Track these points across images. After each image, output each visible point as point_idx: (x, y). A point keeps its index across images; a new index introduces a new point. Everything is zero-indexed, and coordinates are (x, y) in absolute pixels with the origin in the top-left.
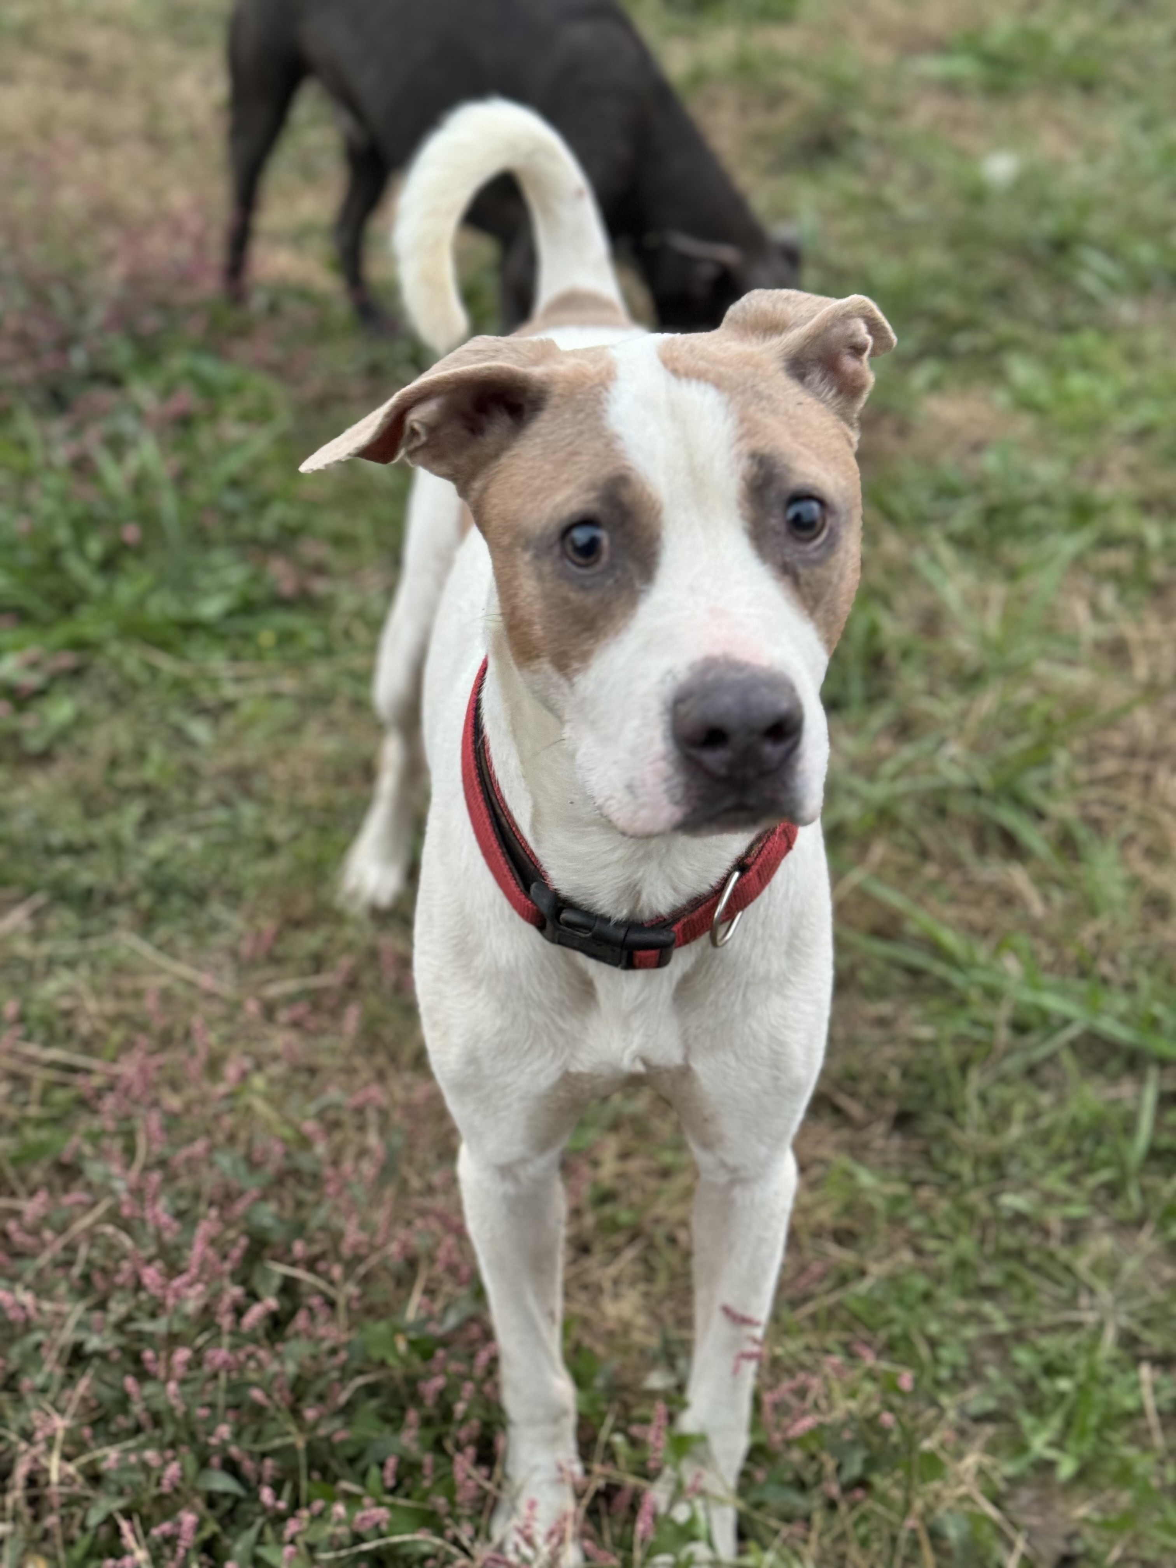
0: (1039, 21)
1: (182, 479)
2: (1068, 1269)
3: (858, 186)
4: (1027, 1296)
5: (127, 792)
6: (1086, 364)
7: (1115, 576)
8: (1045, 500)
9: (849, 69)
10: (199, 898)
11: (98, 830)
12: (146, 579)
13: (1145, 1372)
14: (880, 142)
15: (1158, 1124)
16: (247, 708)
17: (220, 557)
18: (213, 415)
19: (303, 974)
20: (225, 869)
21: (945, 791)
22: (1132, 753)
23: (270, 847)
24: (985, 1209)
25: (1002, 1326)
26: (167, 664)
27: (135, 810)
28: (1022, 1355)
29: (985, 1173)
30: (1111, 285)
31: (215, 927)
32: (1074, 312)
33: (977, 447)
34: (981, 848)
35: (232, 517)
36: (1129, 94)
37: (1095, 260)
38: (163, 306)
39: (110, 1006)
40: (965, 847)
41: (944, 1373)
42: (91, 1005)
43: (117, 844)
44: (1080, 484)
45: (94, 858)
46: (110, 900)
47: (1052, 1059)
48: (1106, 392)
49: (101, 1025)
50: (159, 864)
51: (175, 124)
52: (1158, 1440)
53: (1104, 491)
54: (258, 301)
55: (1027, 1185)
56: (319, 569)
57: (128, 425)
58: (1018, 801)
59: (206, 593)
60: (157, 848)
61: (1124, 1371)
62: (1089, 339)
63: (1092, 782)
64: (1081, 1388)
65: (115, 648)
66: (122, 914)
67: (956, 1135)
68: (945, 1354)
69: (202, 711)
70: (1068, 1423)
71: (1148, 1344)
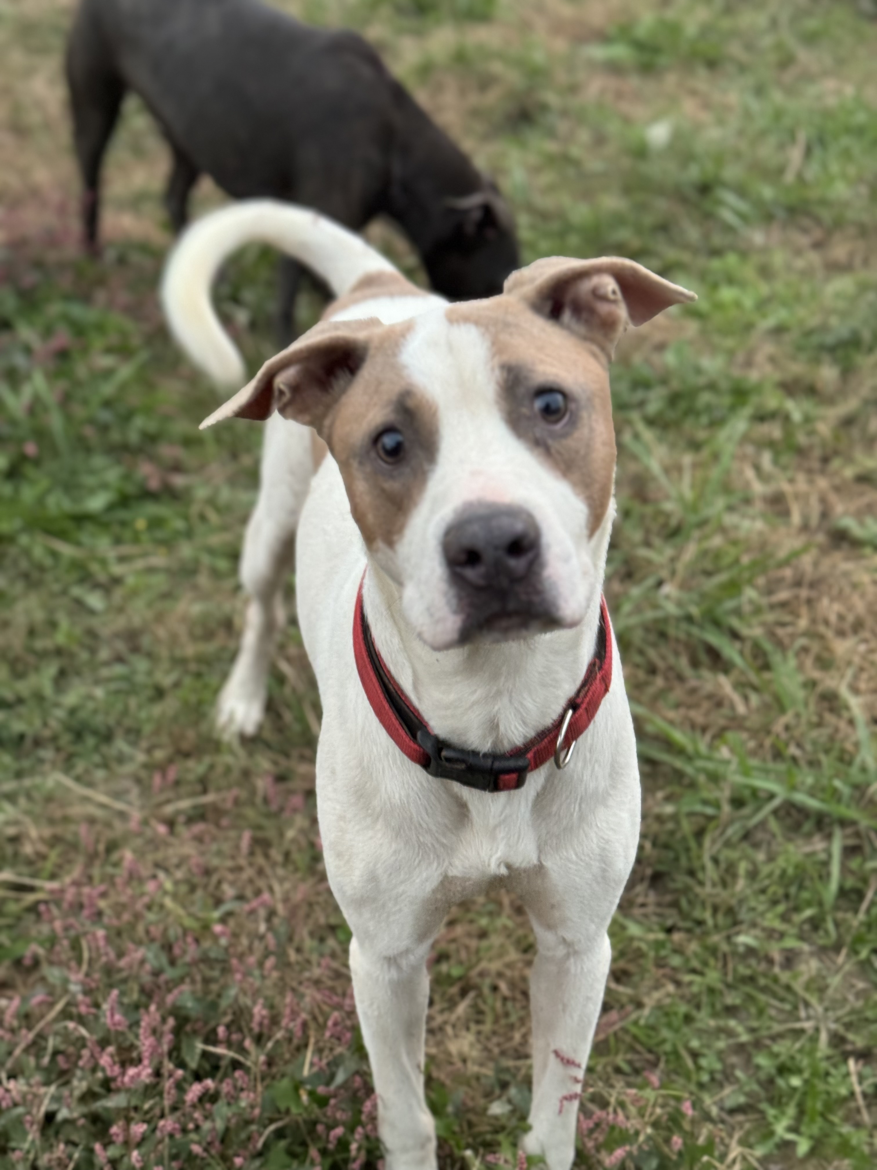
0: (670, 14)
1: (66, 400)
2: (788, 988)
3: (551, 147)
4: (761, 1012)
5: (43, 655)
6: (731, 280)
7: (771, 444)
8: (712, 387)
9: (539, 57)
10: (107, 737)
11: (23, 687)
12: (44, 483)
13: (852, 1064)
14: (565, 113)
15: (845, 870)
16: (131, 581)
17: (98, 461)
18: (85, 350)
19: (193, 794)
20: (125, 712)
21: (665, 620)
22: (798, 583)
23: (159, 693)
24: (725, 947)
25: (745, 1038)
26: (66, 550)
27: (51, 670)
28: (762, 1060)
29: (721, 919)
30: (743, 217)
31: (121, 759)
32: (717, 240)
33: (661, 347)
34: (695, 664)
35: (104, 428)
36: (743, 68)
37: (730, 198)
38: (39, 265)
39: (47, 832)
40: (683, 663)
41: (705, 1078)
42: (34, 833)
43: (39, 697)
44: (736, 372)
45: (22, 710)
46: (38, 743)
47: (763, 824)
48: (748, 302)
49: (43, 848)
50: (73, 711)
51: (34, 118)
52: (866, 1117)
53: (754, 376)
54: (110, 255)
55: (754, 925)
56: (177, 468)
57: (20, 360)
58: (717, 624)
59: (92, 491)
60: (71, 699)
61: (835, 1066)
62: (732, 260)
63: (772, 607)
64: (806, 1082)
65: (24, 540)
66: (47, 754)
67: (698, 889)
68: (703, 1062)
69: (96, 586)
70: (801, 1112)
71: (853, 1043)
